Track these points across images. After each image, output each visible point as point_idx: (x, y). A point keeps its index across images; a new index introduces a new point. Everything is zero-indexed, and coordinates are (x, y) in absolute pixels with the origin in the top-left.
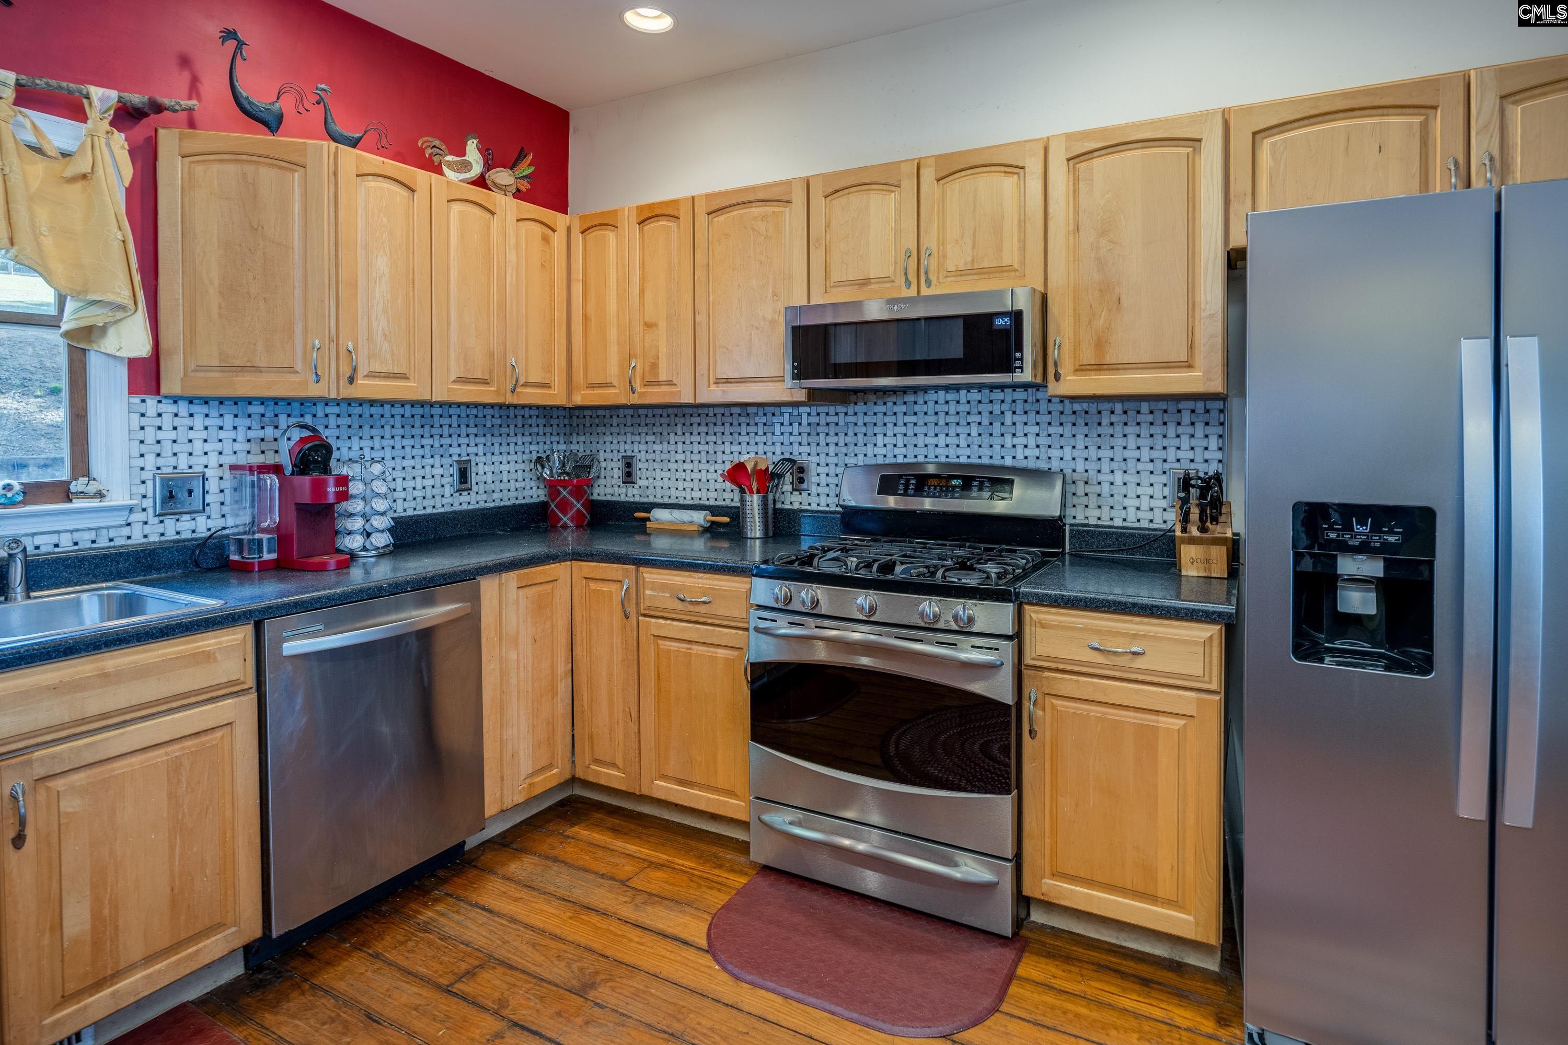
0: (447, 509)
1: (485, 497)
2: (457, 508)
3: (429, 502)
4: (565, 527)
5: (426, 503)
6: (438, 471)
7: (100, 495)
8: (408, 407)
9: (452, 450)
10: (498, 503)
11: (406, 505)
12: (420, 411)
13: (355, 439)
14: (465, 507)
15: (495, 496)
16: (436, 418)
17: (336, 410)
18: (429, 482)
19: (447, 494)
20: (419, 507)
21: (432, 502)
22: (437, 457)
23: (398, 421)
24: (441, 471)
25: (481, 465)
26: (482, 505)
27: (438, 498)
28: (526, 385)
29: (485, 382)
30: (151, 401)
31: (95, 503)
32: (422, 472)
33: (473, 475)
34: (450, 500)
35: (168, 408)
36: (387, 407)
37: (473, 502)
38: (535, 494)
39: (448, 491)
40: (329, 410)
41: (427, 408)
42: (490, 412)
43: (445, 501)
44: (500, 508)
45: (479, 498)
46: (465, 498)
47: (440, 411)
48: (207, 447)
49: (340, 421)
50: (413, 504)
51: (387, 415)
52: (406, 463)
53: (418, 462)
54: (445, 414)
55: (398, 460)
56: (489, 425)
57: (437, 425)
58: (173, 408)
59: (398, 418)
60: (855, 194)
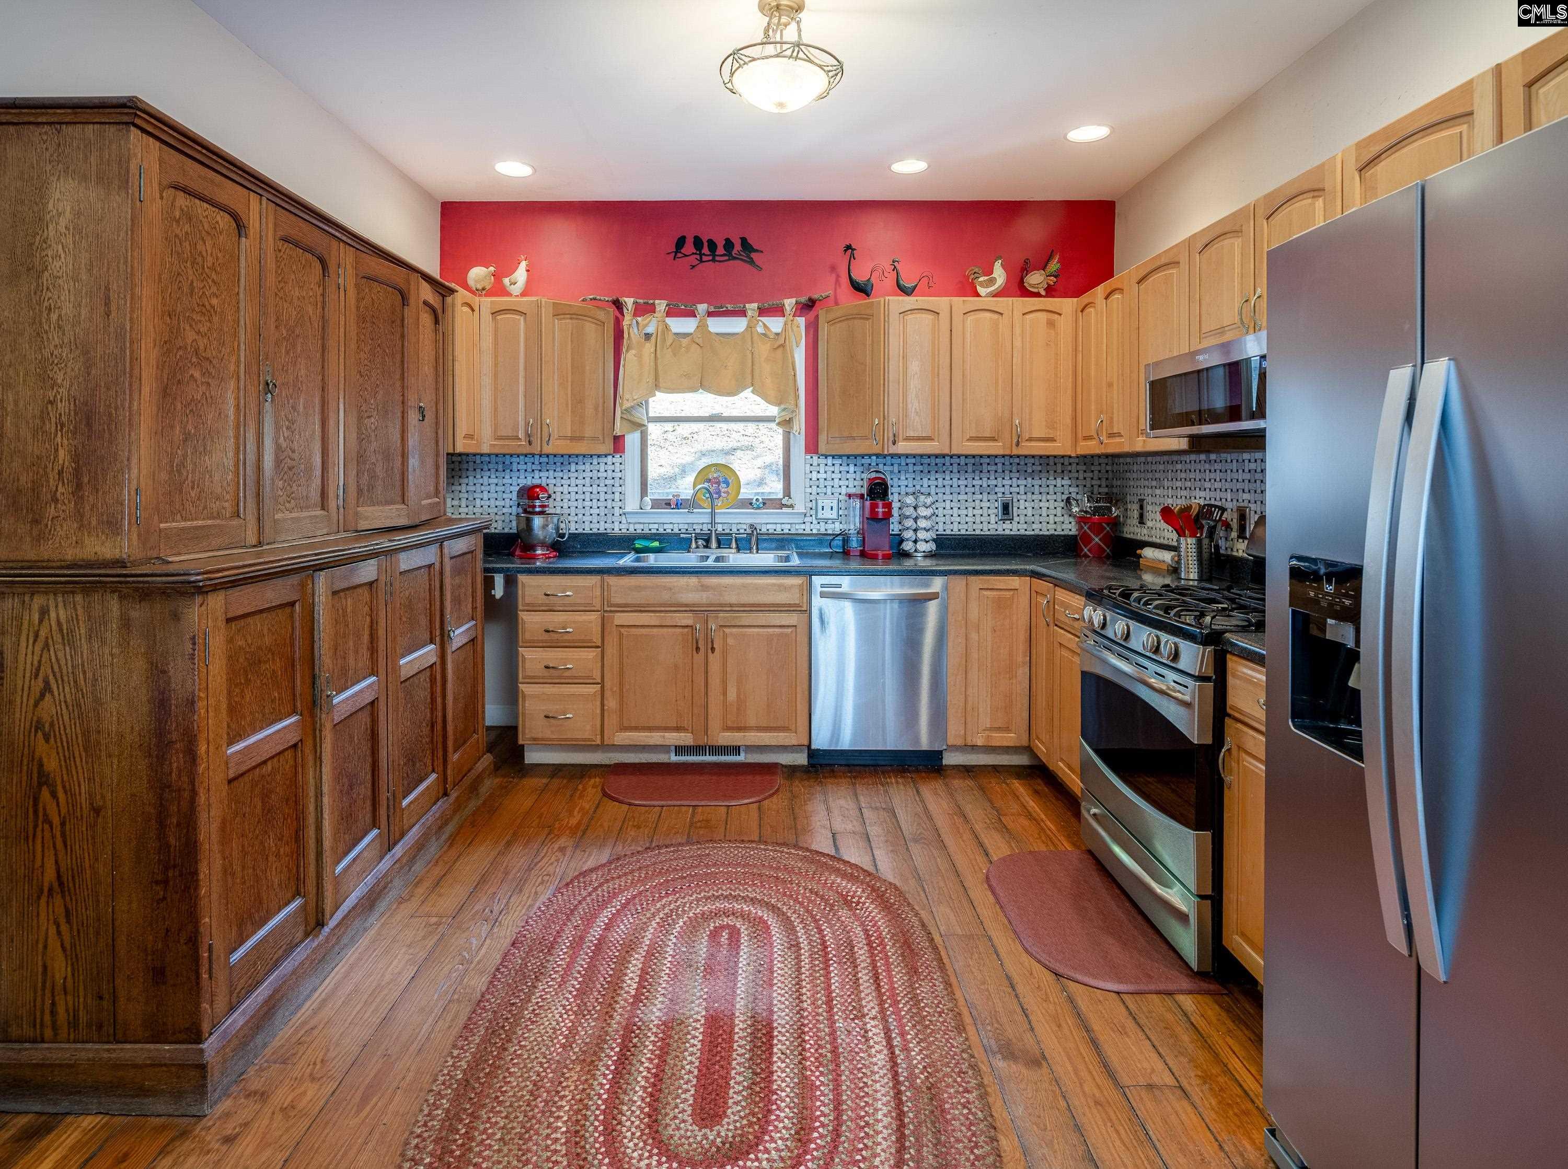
0: (993, 532)
1: (1025, 526)
2: (1000, 532)
3: (978, 526)
4: (1086, 556)
5: (975, 526)
6: (985, 504)
7: (792, 506)
8: (963, 458)
9: (997, 490)
10: (1037, 532)
11: (960, 527)
12: (973, 461)
13: (925, 480)
14: (1007, 532)
15: (1034, 526)
16: (985, 466)
17: (913, 461)
18: (978, 512)
19: (993, 521)
20: (970, 529)
21: (980, 526)
22: (985, 494)
23: (955, 467)
24: (988, 504)
25: (1022, 502)
26: (1022, 532)
27: (985, 524)
28: (1030, 439)
29: (993, 439)
30: (815, 458)
31: (789, 510)
32: (973, 504)
33: (1015, 509)
34: (995, 526)
35: (823, 461)
36: (947, 458)
37: (1015, 529)
38: (1069, 527)
39: (993, 519)
40: (908, 461)
41: (977, 459)
42: (1032, 461)
43: (990, 526)
44: (1038, 536)
45: (1020, 526)
46: (1007, 525)
47: (988, 460)
48: (841, 483)
49: (916, 468)
50: (966, 527)
51: (948, 464)
52: (960, 497)
53: (970, 497)
54: (992, 463)
55: (955, 495)
56: (1030, 470)
57: (985, 471)
58: (824, 461)
59: (955, 466)
60: (1216, 246)
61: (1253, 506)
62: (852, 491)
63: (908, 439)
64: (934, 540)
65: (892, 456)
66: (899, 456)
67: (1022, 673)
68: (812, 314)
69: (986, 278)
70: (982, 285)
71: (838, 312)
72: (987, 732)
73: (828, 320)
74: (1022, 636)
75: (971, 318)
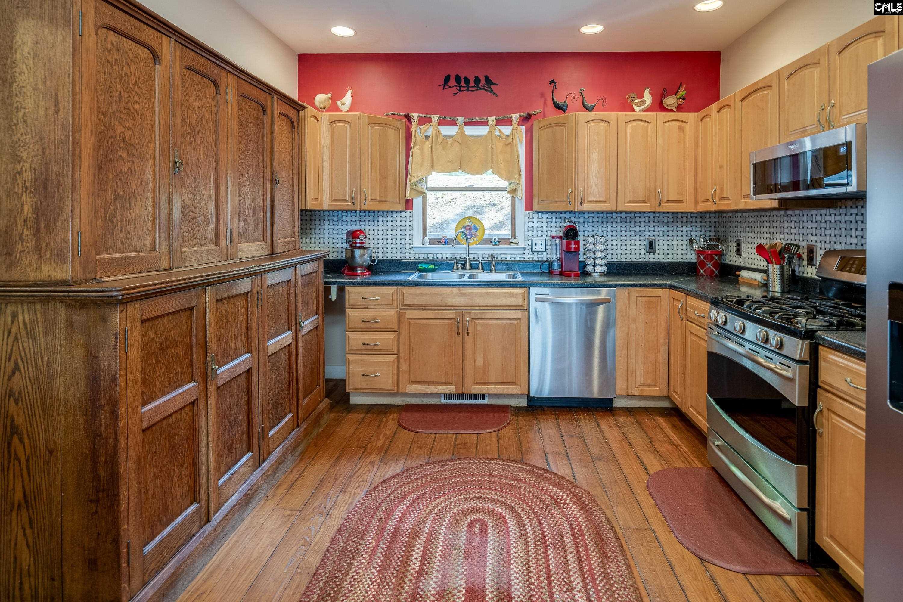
0: (642, 260)
1: (663, 256)
2: (647, 260)
3: (633, 256)
4: (702, 275)
5: (631, 256)
6: (638, 243)
7: (516, 243)
8: (623, 214)
9: (645, 233)
10: (670, 260)
11: (622, 256)
12: (630, 215)
13: (600, 227)
14: (652, 260)
15: (669, 256)
16: (637, 218)
17: (593, 215)
18: (633, 247)
19: (642, 253)
20: (628, 258)
21: (635, 256)
22: (638, 236)
23: (619, 220)
24: (639, 243)
25: (661, 241)
26: (661, 260)
27: (638, 255)
28: (668, 202)
29: (644, 202)
30: (531, 213)
31: (515, 246)
32: (630, 243)
33: (657, 245)
34: (644, 256)
35: (536, 215)
36: (614, 214)
37: (657, 258)
38: (692, 257)
39: (643, 252)
40: (589, 215)
41: (633, 214)
42: (667, 215)
43: (641, 256)
44: (671, 262)
45: (660, 256)
46: (652, 256)
47: (639, 215)
48: (547, 229)
49: (594, 220)
50: (625, 256)
51: (614, 217)
52: (622, 238)
53: (628, 238)
54: (642, 216)
55: (619, 237)
56: (666, 221)
57: (638, 221)
58: (537, 215)
59: (619, 218)
60: (801, 73)
61: (819, 245)
62: (554, 234)
63: (590, 201)
64: (606, 265)
65: (579, 212)
66: (584, 212)
67: (664, 349)
68: (529, 124)
69: (639, 100)
70: (637, 104)
71: (545, 122)
72: (641, 387)
73: (540, 126)
74: (663, 326)
75: (630, 125)
